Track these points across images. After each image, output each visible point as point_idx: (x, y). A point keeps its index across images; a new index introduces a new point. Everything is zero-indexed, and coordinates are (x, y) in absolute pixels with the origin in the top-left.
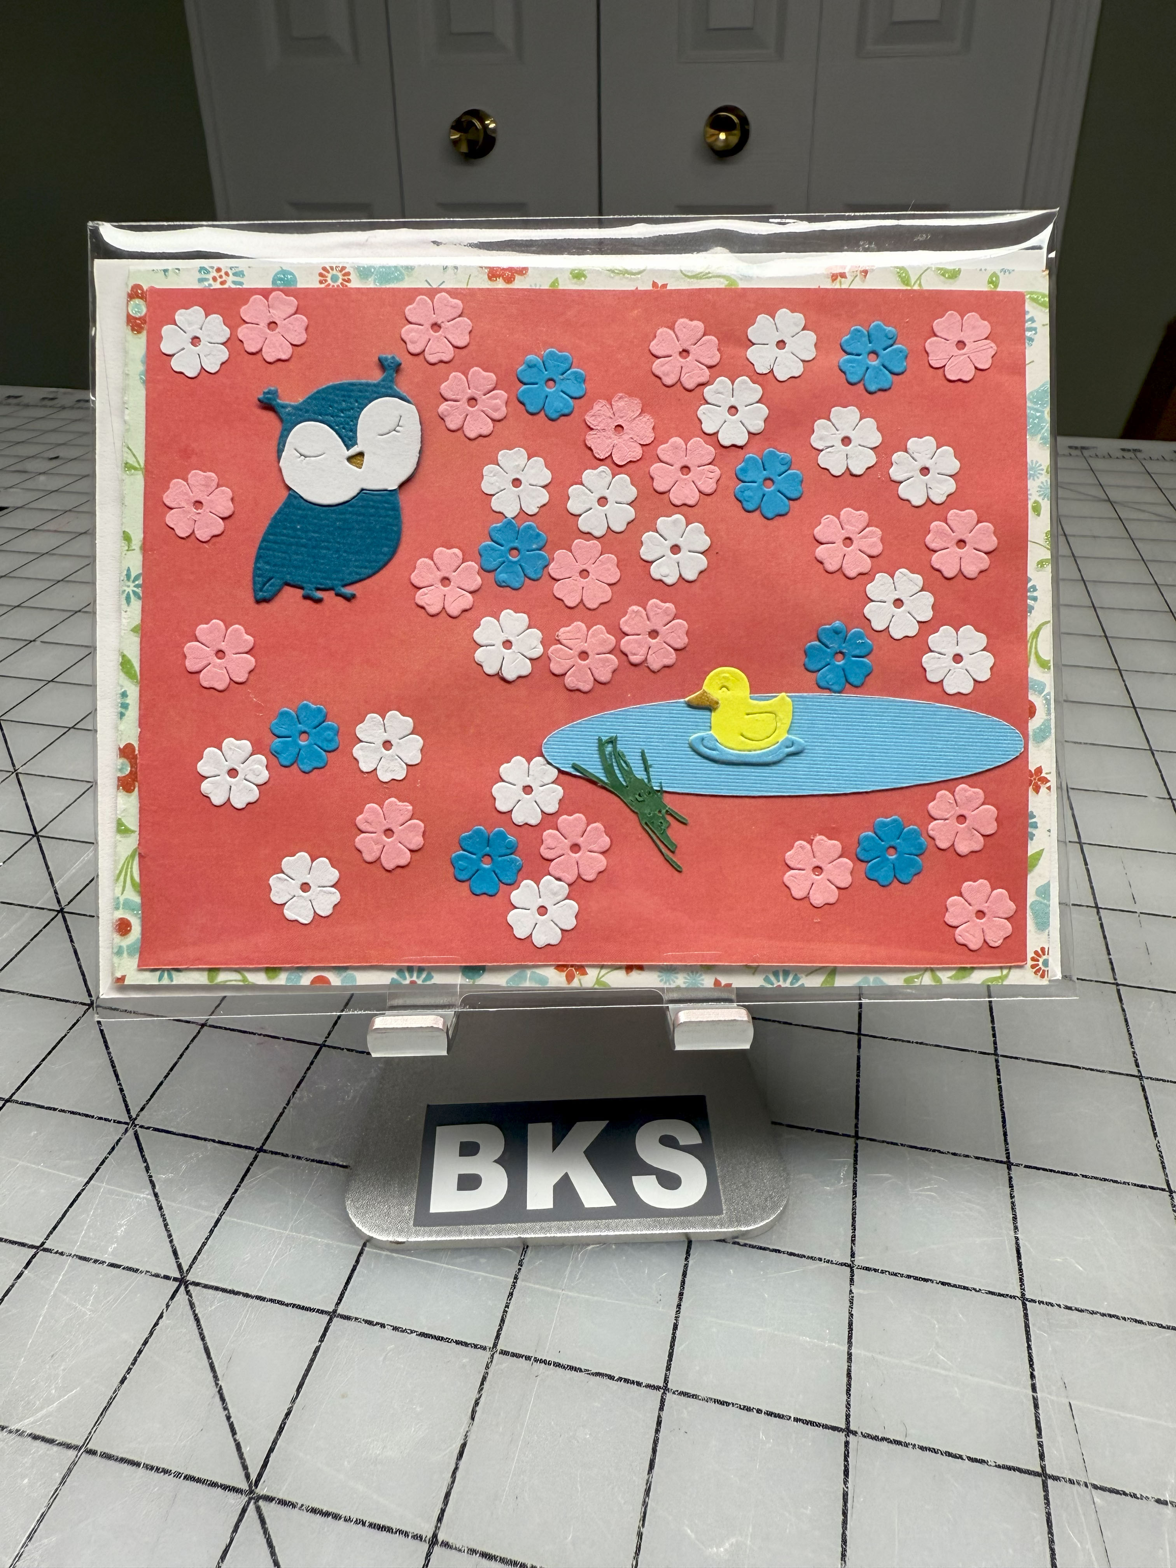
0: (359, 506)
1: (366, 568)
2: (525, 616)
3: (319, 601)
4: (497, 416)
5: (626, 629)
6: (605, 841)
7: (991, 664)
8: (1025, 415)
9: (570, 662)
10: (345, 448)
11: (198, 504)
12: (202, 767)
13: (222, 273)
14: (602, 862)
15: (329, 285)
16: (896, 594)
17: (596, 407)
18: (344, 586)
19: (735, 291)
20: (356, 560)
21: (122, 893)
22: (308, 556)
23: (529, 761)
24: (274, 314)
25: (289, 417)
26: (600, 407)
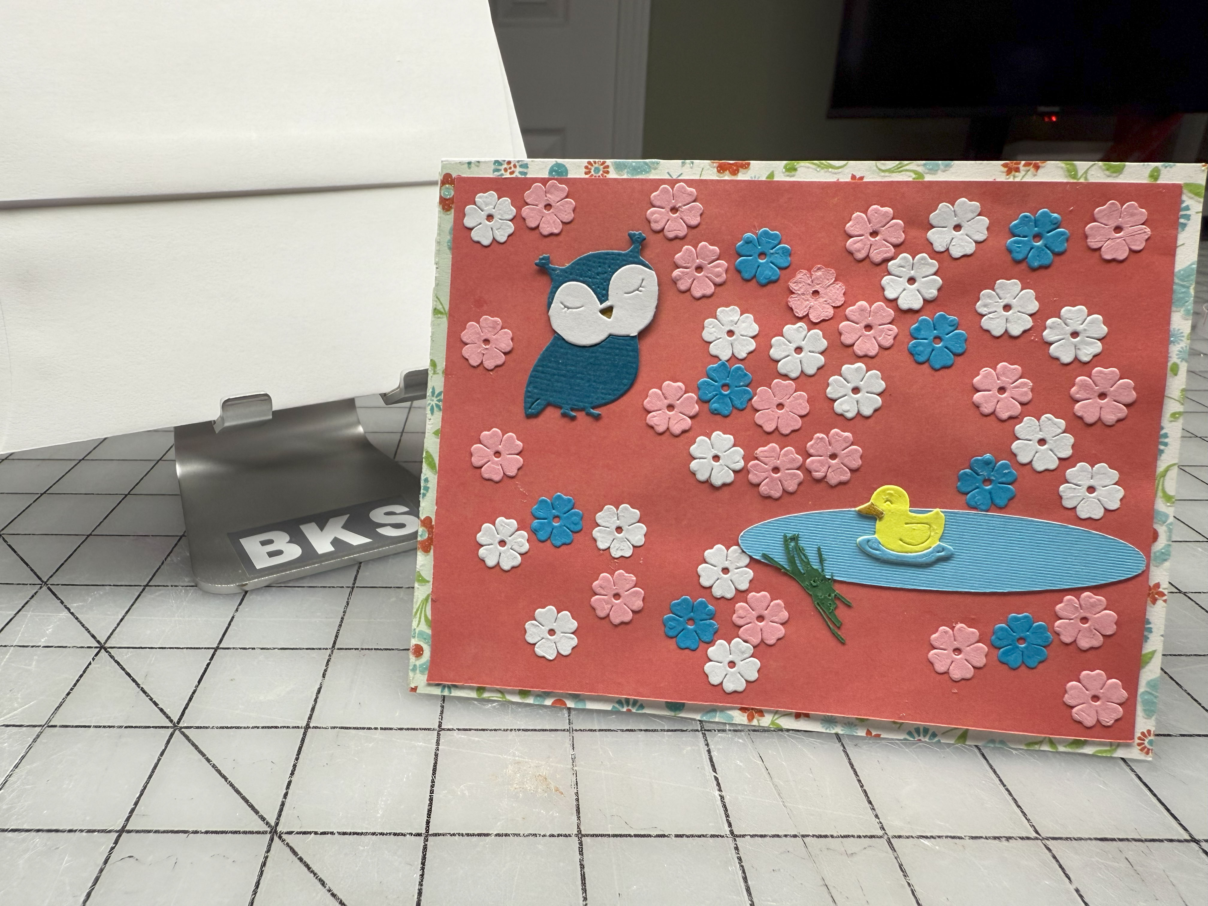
0: (607, 348)
1: (610, 394)
2: (732, 437)
3: (573, 418)
4: (718, 280)
5: (812, 451)
6: (785, 615)
7: (1121, 496)
8: (1171, 291)
9: (765, 475)
10: (599, 303)
11: (486, 341)
12: (481, 537)
13: (512, 165)
14: (781, 631)
15: (592, 175)
16: (1042, 435)
17: (799, 276)
18: (593, 408)
19: (923, 183)
20: (602, 389)
21: (418, 626)
22: (566, 384)
23: (728, 548)
24: (550, 198)
25: (557, 278)
26: (801, 275)
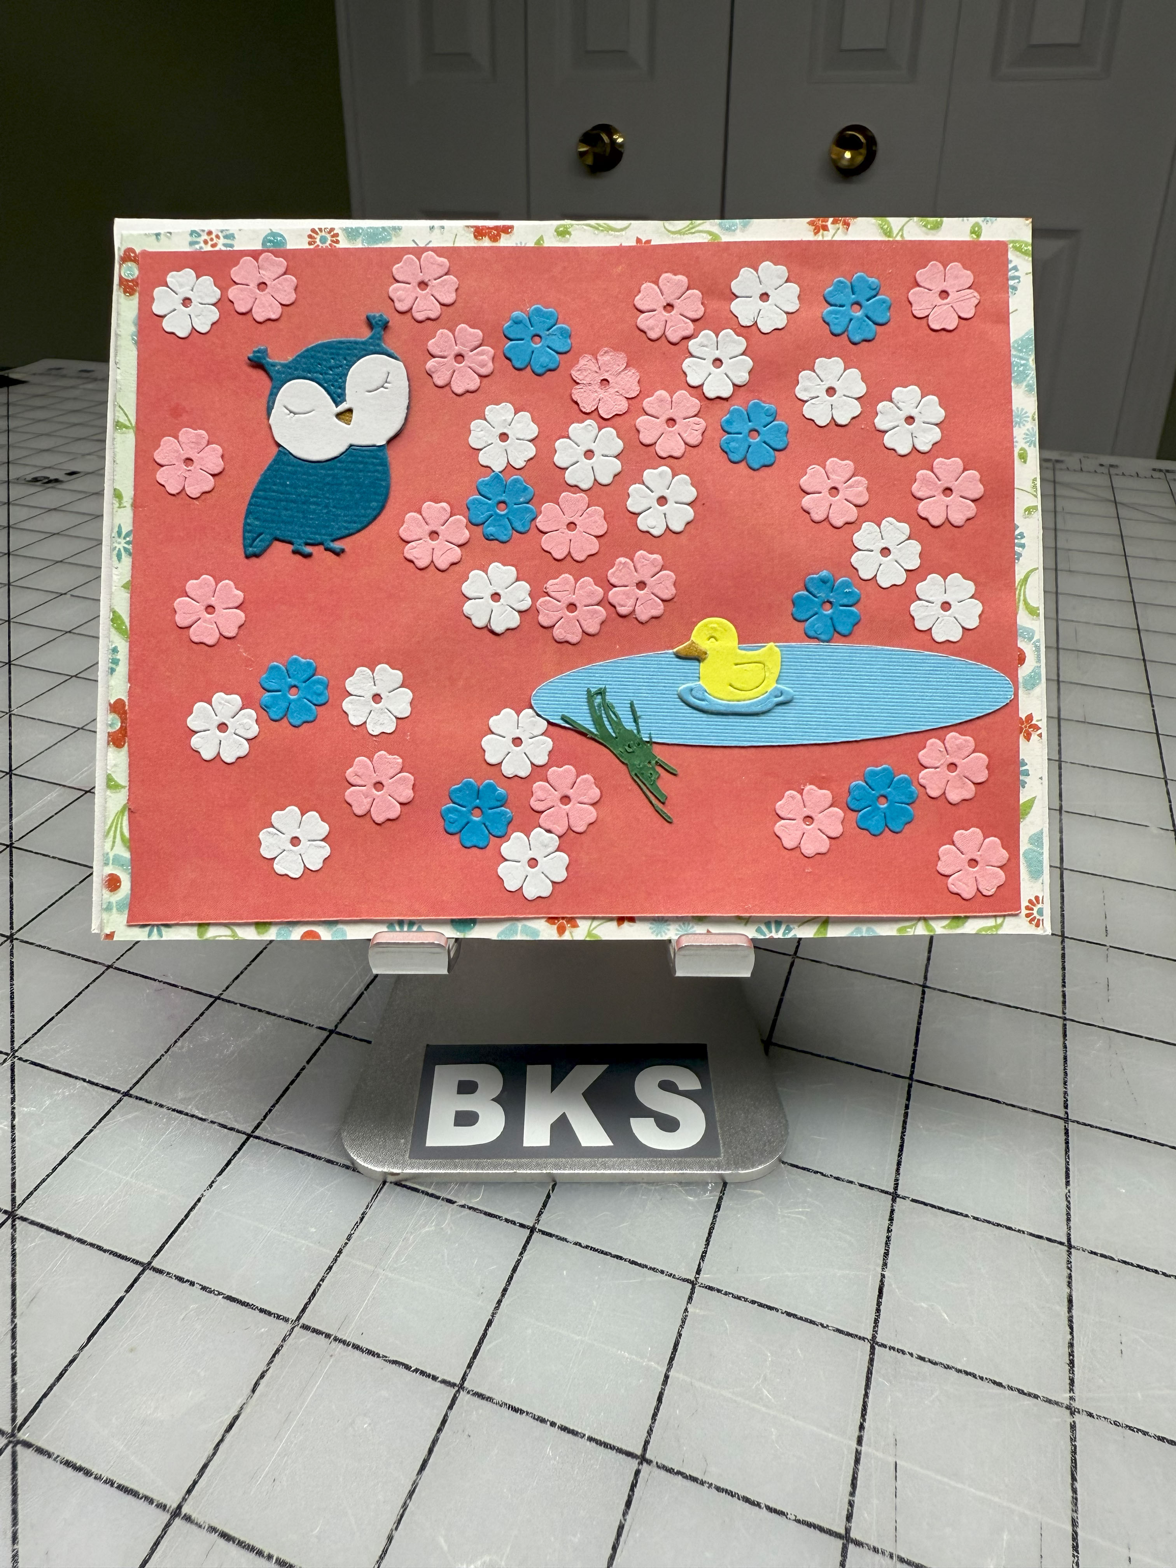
0: (347, 462)
1: (355, 523)
2: (513, 569)
3: (308, 556)
4: (484, 371)
5: (613, 580)
6: (595, 793)
7: (980, 612)
8: (1009, 363)
9: (559, 614)
10: (334, 405)
11: (189, 461)
12: (192, 722)
13: (213, 236)
14: (592, 814)
15: (318, 246)
16: (884, 543)
17: (582, 362)
18: (333, 541)
19: (719, 244)
20: (344, 516)
21: (112, 849)
22: (298, 512)
23: (518, 713)
24: (264, 275)
25: (278, 375)
26: (585, 361)
